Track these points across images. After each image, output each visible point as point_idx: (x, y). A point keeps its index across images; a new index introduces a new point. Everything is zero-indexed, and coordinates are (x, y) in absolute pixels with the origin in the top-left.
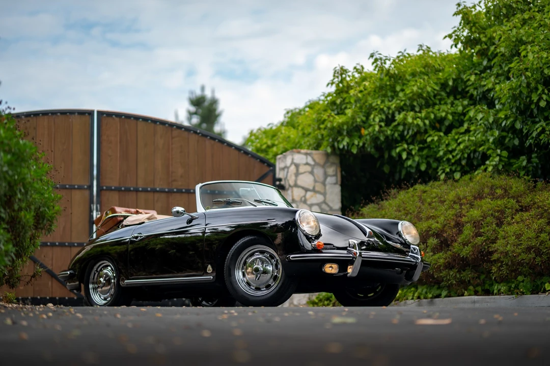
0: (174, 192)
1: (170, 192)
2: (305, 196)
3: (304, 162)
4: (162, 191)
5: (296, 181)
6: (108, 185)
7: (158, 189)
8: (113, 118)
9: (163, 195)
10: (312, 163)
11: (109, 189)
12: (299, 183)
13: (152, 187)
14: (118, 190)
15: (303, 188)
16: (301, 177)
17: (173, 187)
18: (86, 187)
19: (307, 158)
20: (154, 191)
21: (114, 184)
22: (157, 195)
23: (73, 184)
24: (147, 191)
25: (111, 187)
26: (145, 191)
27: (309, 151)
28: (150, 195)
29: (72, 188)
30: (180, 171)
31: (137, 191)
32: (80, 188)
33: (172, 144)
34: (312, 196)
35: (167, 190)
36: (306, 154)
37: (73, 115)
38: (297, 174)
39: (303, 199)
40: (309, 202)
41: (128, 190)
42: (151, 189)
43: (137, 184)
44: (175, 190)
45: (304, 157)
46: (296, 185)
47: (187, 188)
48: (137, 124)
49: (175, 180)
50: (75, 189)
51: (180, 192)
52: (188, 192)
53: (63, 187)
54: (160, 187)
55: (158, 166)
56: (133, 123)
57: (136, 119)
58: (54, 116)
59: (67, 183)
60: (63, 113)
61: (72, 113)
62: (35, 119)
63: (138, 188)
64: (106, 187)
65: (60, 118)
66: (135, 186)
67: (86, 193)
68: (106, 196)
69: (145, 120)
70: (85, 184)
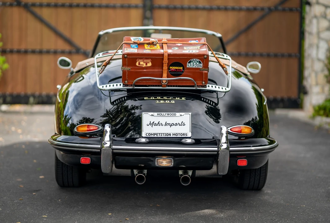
2: (325, 12)
4: (204, 9)
7: (201, 7)
9: (206, 12)
11: (160, 8)
14: (167, 8)
15: (324, 5)
20: (197, 9)
21: (164, 3)
23: (131, 3)
24: (192, 9)
26: (190, 9)
32: (136, 7)
35: (207, 7)
41: (175, 8)
43: (183, 3)
44: (215, 7)
47: (225, 5)
50: (132, 7)
51: (219, 9)
52: (226, 9)
53: (122, 7)
54: (203, 4)
59: (126, 2)
63: (185, 5)
64: (158, 5)
66: (181, 3)
67: (140, 11)
68: (158, 13)
70: (140, 3)
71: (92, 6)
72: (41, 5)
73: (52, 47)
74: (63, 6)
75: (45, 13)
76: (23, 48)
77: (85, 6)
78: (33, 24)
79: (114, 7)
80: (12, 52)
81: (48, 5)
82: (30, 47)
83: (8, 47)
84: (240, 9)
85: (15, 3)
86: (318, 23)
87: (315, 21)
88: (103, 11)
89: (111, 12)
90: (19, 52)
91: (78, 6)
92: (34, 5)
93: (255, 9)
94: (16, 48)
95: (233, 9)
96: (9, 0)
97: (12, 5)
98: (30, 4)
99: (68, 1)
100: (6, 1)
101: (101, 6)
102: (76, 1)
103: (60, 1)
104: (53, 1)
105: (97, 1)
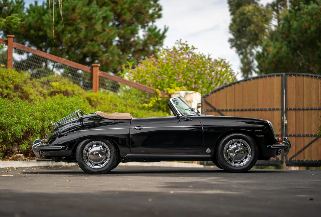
1: (320, 109)
4: (315, 109)
6: (290, 107)
8: (292, 76)
9: (317, 111)
11: (291, 109)
13: (311, 107)
14: (295, 110)
18: (280, 109)
20: (312, 109)
21: (293, 107)
22: (313, 111)
23: (275, 107)
25: (291, 108)
26: (307, 109)
28: (310, 111)
29: (274, 110)
31: (303, 110)
32: (278, 109)
35: (318, 108)
41: (299, 109)
42: (310, 108)
48: (303, 78)
53: (270, 110)
54: (315, 107)
55: (314, 97)
56: (301, 78)
57: (303, 76)
58: (266, 78)
59: (272, 107)
60: (270, 76)
61: (273, 76)
62: (257, 80)
63: (304, 108)
64: (289, 108)
65: (268, 78)
66: (303, 107)
67: (280, 112)
68: (289, 112)
69: (307, 76)
70: (280, 107)
71: (254, 110)
72: (226, 110)
74: (238, 110)
75: (229, 114)
77: (250, 110)
79: (265, 110)
81: (230, 110)
85: (213, 110)
88: (260, 112)
89: (264, 112)
91: (246, 110)
92: (223, 110)
96: (210, 108)
97: (211, 111)
98: (221, 110)
99: (240, 108)
100: (208, 109)
101: (258, 110)
102: (244, 108)
103: (236, 108)
104: (232, 108)
105: (256, 108)
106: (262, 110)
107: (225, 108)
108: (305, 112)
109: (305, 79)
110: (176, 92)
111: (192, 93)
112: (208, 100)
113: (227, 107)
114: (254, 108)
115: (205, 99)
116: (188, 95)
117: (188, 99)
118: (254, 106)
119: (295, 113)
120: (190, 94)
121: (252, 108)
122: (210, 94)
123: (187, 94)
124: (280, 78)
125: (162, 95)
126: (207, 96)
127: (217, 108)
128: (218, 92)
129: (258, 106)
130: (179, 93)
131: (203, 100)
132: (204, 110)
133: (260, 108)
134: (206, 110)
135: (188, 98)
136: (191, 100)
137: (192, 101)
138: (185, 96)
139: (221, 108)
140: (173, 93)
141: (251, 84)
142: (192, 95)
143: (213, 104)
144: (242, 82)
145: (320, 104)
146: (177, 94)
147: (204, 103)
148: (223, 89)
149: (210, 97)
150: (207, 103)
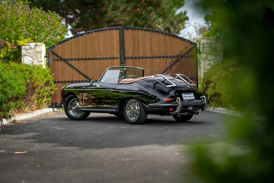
0: (154, 58)
1: (153, 58)
2: (207, 57)
3: (206, 42)
4: (149, 58)
5: (203, 51)
7: (148, 57)
8: (129, 30)
9: (150, 59)
10: (210, 42)
11: (128, 58)
12: (204, 51)
13: (146, 56)
14: (132, 58)
15: (206, 53)
16: (205, 49)
17: (154, 56)
18: (119, 58)
19: (207, 41)
20: (146, 58)
21: (130, 56)
22: (147, 59)
23: (114, 57)
24: (144, 58)
26: (143, 58)
27: (208, 38)
28: (144, 59)
29: (114, 58)
30: (157, 49)
31: (139, 58)
32: (117, 58)
33: (153, 38)
34: (210, 57)
35: (151, 57)
36: (207, 39)
37: (113, 30)
38: (203, 48)
39: (206, 58)
40: (209, 59)
41: (136, 58)
43: (139, 55)
44: (155, 57)
45: (207, 40)
46: (203, 52)
47: (159, 56)
48: (138, 32)
49: (155, 53)
50: (115, 59)
51: (157, 57)
52: (160, 57)
53: (110, 58)
54: (149, 56)
55: (148, 47)
56: (137, 31)
57: (138, 29)
58: (106, 31)
59: (112, 57)
60: (109, 30)
61: (112, 29)
62: (98, 33)
63: (140, 57)
64: (127, 57)
65: (108, 31)
66: (138, 56)
67: (119, 60)
68: (127, 61)
69: (142, 29)
70: (119, 56)
71: (96, 59)
72: (72, 60)
73: (78, 79)
74: (82, 59)
75: (74, 63)
76: (64, 80)
77: (93, 59)
78: (68, 68)
79: (106, 59)
80: (58, 82)
81: (75, 59)
82: (67, 80)
83: (57, 80)
84: (167, 57)
85: (59, 59)
86: (204, 62)
87: (202, 61)
88: (101, 60)
89: (105, 61)
90: (62, 82)
91: (89, 59)
92: (68, 59)
93: (174, 57)
94: (60, 80)
95: (164, 57)
96: (56, 58)
97: (58, 60)
98: (66, 59)
99: (84, 57)
100: (54, 58)
101: (100, 59)
102: (88, 57)
103: (80, 57)
104: (77, 57)
105: (98, 57)
106: (103, 59)
107: (70, 58)
108: (141, 60)
109: (140, 32)
110: (25, 44)
111: (41, 45)
112: (55, 50)
113: (72, 57)
114: (96, 57)
115: (51, 49)
116: (38, 46)
117: (38, 51)
118: (96, 55)
119: (132, 61)
120: (39, 45)
121: (94, 57)
122: (56, 45)
123: (36, 45)
124: (118, 31)
125: (12, 47)
126: (54, 46)
127: (63, 58)
128: (63, 43)
129: (100, 56)
130: (29, 45)
131: (49, 51)
132: (51, 59)
133: (101, 57)
134: (52, 60)
135: (38, 49)
136: (40, 51)
137: (42, 52)
138: (35, 48)
139: (66, 58)
140: (23, 45)
141: (93, 36)
142: (41, 46)
143: (60, 54)
144: (85, 35)
145: (153, 53)
146: (27, 45)
147: (50, 53)
148: (67, 41)
149: (56, 48)
150: (54, 53)
